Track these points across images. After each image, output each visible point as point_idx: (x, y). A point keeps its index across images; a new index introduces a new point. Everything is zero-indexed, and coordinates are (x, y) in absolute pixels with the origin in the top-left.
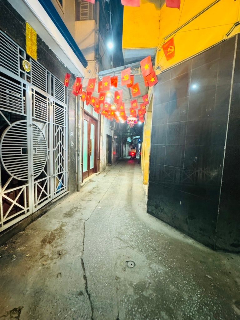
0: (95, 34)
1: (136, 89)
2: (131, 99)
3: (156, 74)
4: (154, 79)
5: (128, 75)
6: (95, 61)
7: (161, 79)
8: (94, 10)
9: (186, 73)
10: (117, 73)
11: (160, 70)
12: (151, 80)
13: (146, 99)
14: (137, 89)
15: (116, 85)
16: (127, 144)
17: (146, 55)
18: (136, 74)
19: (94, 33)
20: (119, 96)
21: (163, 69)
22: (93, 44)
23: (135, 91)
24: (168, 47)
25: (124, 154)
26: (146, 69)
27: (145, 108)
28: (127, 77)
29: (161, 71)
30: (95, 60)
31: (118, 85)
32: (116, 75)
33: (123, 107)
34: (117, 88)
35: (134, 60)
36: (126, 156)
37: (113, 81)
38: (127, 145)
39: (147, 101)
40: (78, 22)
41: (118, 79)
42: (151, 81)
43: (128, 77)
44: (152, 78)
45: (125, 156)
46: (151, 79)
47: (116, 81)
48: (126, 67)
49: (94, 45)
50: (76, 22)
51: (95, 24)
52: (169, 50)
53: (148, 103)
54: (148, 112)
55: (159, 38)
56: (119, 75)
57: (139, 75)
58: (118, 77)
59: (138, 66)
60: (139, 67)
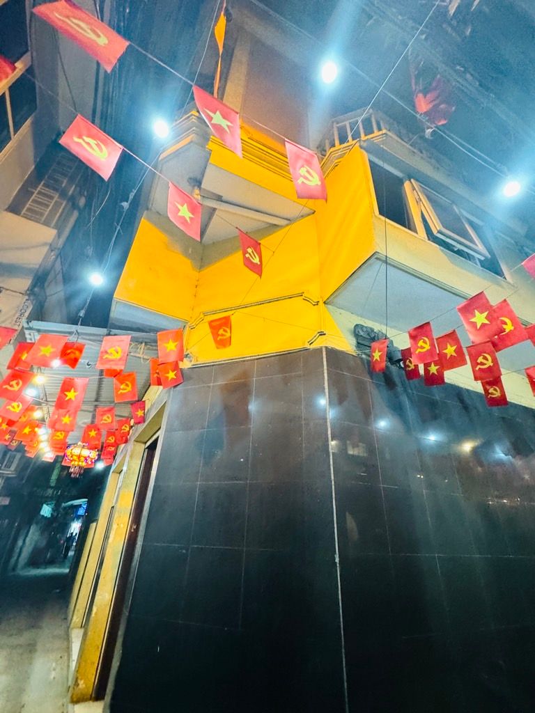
0: (48, 251)
1: (127, 385)
2: (96, 403)
3: (180, 367)
4: (175, 375)
5: (119, 350)
6: (27, 297)
7: (190, 378)
8: (63, 217)
9: (243, 380)
10: (84, 337)
11: (191, 361)
12: (168, 375)
13: (140, 411)
14: (130, 386)
15: (73, 362)
16: (37, 523)
17: (163, 327)
18: (132, 354)
19: (46, 249)
20: (75, 391)
21: (197, 361)
22: (36, 265)
23: (124, 389)
24: (220, 327)
25: (13, 560)
26: (168, 350)
27: (129, 432)
28: (117, 353)
29: (193, 363)
30: (29, 295)
31: (78, 363)
32: (80, 341)
33: (71, 419)
34: (75, 369)
35: (134, 326)
36: (20, 566)
37: (69, 351)
38: (33, 528)
39: (141, 417)
40: (10, 215)
41: (84, 351)
42: (168, 378)
43: (120, 353)
44: (170, 372)
45: (14, 569)
46: (168, 373)
47: (77, 353)
48: (111, 333)
49: (37, 267)
50: (5, 212)
51: (55, 236)
52: (221, 332)
53: (144, 422)
54: (137, 441)
55: (193, 309)
56: (88, 344)
57: (140, 358)
58: (86, 346)
59: (141, 340)
60: (142, 343)
